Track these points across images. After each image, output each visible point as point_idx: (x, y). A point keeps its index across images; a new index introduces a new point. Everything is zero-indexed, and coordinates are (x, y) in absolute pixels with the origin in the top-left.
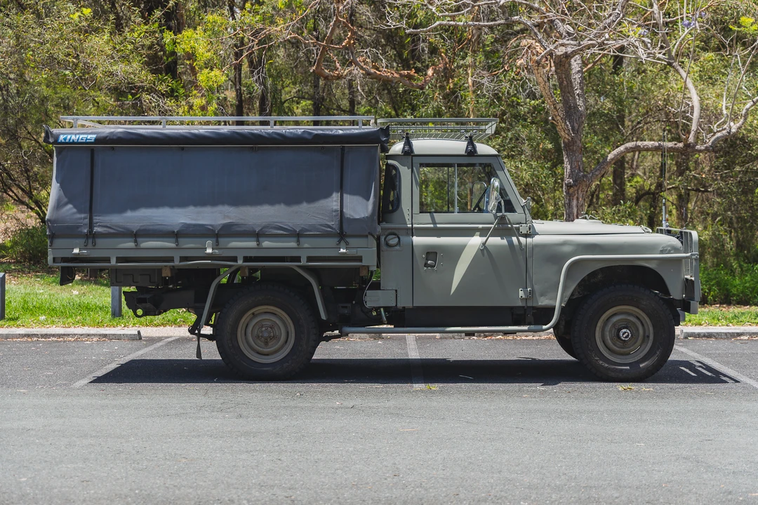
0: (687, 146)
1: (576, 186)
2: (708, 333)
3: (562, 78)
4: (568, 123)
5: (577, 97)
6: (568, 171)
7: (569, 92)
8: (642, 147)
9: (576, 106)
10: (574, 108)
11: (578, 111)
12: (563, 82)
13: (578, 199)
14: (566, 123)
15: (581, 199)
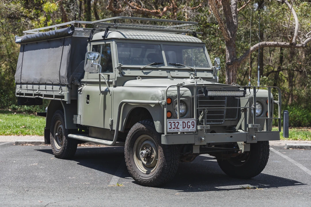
0: (292, 44)
1: (232, 65)
2: (300, 146)
3: (225, 7)
4: (228, 31)
5: (234, 17)
6: (228, 56)
7: (229, 15)
8: (267, 44)
9: (233, 22)
10: (232, 23)
11: (234, 24)
12: (226, 9)
13: (233, 71)
14: (227, 31)
15: (234, 72)
